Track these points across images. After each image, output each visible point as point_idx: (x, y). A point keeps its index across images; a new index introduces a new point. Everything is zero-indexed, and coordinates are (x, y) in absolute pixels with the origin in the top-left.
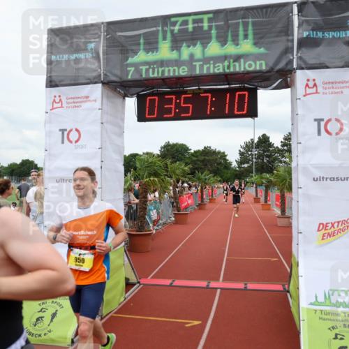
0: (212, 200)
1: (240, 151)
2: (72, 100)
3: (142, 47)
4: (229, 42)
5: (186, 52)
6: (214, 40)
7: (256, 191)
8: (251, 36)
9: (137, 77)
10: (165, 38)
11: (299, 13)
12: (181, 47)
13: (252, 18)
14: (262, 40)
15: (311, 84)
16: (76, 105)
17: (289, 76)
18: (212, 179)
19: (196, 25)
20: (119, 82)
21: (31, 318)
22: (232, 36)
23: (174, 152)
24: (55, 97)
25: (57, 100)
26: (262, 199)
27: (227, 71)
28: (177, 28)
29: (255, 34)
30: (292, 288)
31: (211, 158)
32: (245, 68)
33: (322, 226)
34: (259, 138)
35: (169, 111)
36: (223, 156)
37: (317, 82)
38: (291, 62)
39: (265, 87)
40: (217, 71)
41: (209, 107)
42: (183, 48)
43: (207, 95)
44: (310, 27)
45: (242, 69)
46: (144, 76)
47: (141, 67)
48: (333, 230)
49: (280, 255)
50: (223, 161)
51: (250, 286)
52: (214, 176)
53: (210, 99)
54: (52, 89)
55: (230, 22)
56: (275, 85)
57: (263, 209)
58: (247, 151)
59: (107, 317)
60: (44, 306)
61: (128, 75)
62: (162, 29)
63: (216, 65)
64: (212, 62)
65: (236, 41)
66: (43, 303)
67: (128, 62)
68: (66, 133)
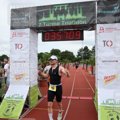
1: (78, 52)
3: (44, 16)
4: (74, 15)
5: (59, 18)
6: (69, 13)
7: (83, 65)
8: (81, 12)
9: (42, 26)
10: (52, 13)
12: (57, 16)
13: (82, 6)
14: (85, 14)
15: (102, 29)
16: (21, 35)
17: (94, 26)
18: (68, 61)
19: (62, 8)
20: (36, 28)
22: (75, 12)
23: (55, 52)
25: (14, 34)
26: (85, 68)
27: (73, 24)
28: (56, 9)
29: (83, 12)
30: (95, 99)
31: (68, 54)
32: (79, 23)
34: (84, 47)
36: (72, 53)
37: (104, 28)
38: (95, 21)
39: (86, 30)
40: (69, 24)
41: (67, 36)
44: (101, 9)
45: (78, 24)
46: (44, 26)
47: (43, 23)
48: (109, 79)
49: (91, 87)
50: (72, 55)
51: (81, 98)
52: (69, 60)
53: (67, 33)
54: (12, 30)
55: (74, 7)
56: (89, 29)
57: (86, 72)
58: (80, 52)
59: (32, 109)
60: (10, 105)
61: (39, 25)
62: (51, 9)
63: (69, 22)
64: (68, 21)
65: (76, 14)
66: (9, 104)
67: (39, 21)
68: (17, 45)
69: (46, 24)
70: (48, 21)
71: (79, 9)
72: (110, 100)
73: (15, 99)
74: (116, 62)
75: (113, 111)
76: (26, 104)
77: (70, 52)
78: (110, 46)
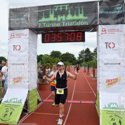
1: (79, 54)
2: (18, 35)
3: (44, 16)
4: (75, 15)
5: (59, 18)
6: (69, 14)
7: (85, 68)
10: (52, 13)
11: (99, 4)
12: (58, 16)
13: (83, 6)
14: (87, 14)
15: (104, 30)
16: (20, 37)
17: (96, 27)
18: (69, 64)
19: (63, 8)
20: (35, 29)
21: (3, 114)
22: (76, 13)
23: (55, 54)
24: (12, 34)
25: (13, 35)
26: (87, 71)
27: (74, 25)
28: (56, 9)
29: (84, 12)
30: (97, 102)
31: (69, 56)
32: (80, 24)
33: (108, 81)
34: (86, 49)
35: (53, 39)
36: (73, 55)
37: (106, 29)
38: (97, 22)
39: (88, 31)
40: (70, 25)
41: (68, 38)
44: (104, 10)
45: (80, 25)
46: (44, 27)
47: (43, 23)
48: (111, 82)
49: (93, 91)
50: (73, 58)
51: (82, 102)
53: (68, 35)
55: (75, 7)
56: (91, 30)
57: (87, 75)
58: (82, 54)
59: (31, 114)
62: (51, 9)
63: (70, 23)
64: (69, 22)
65: (77, 14)
66: (7, 109)
68: (15, 47)
70: (48, 22)
72: (112, 104)
73: (13, 103)
74: (118, 65)
75: (115, 116)
76: (24, 109)
77: (71, 54)
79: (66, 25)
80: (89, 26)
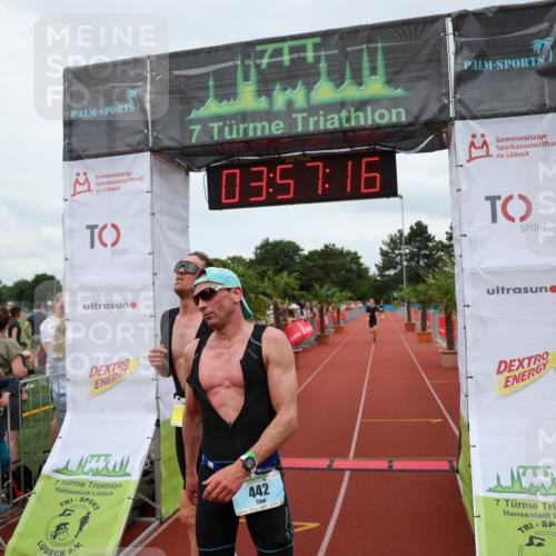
0: (338, 330)
1: (381, 249)
2: (105, 180)
3: (211, 92)
4: (348, 81)
5: (280, 98)
6: (323, 77)
7: (409, 312)
8: (381, 70)
9: (205, 140)
10: (246, 78)
11: (454, 31)
12: (273, 90)
13: (382, 42)
14: (399, 76)
15: (478, 142)
16: (113, 186)
17: (445, 130)
18: (338, 294)
19: (296, 55)
20: (177, 149)
21: (48, 526)
23: (276, 255)
24: (78, 175)
25: (82, 179)
26: (418, 325)
27: (346, 125)
28: (265, 61)
29: (387, 66)
30: (461, 466)
31: (335, 262)
32: (373, 120)
33: (504, 366)
34: (411, 228)
35: (258, 191)
36: (355, 258)
37: (487, 138)
38: (445, 108)
39: (408, 149)
40: (329, 127)
41: (320, 182)
42: (275, 92)
43: (317, 164)
44: (474, 54)
45: (370, 122)
46: (216, 138)
47: (211, 125)
48: (521, 370)
49: (445, 413)
50: (354, 266)
51: (398, 465)
52: (341, 291)
53: (321, 170)
54: (72, 162)
55: (348, 49)
56: (423, 145)
57: (419, 341)
58: (393, 249)
59: (170, 521)
60: (68, 506)
61: (191, 138)
62: (243, 62)
63: (329, 117)
64: (321, 113)
66: (67, 502)
67: (191, 117)
68: (96, 231)
69: (221, 130)
70: (234, 116)
71: (372, 54)
72: (529, 472)
73: (90, 477)
74: (549, 293)
75: (545, 525)
76: (141, 500)
77: (345, 250)
78: (522, 219)
79: (311, 128)
80: (412, 128)
